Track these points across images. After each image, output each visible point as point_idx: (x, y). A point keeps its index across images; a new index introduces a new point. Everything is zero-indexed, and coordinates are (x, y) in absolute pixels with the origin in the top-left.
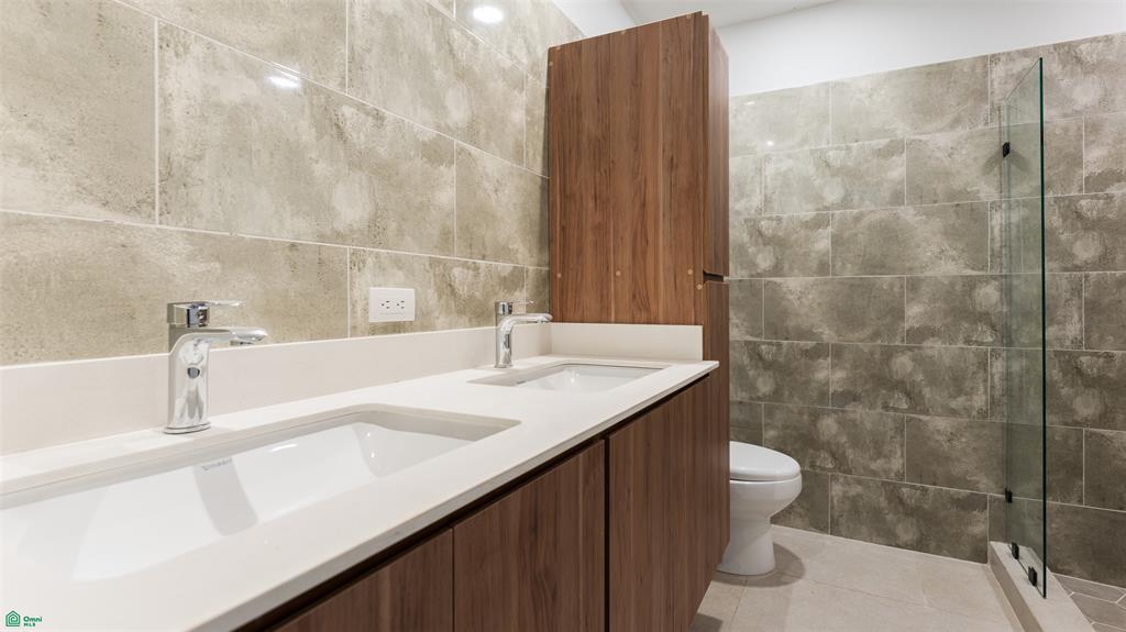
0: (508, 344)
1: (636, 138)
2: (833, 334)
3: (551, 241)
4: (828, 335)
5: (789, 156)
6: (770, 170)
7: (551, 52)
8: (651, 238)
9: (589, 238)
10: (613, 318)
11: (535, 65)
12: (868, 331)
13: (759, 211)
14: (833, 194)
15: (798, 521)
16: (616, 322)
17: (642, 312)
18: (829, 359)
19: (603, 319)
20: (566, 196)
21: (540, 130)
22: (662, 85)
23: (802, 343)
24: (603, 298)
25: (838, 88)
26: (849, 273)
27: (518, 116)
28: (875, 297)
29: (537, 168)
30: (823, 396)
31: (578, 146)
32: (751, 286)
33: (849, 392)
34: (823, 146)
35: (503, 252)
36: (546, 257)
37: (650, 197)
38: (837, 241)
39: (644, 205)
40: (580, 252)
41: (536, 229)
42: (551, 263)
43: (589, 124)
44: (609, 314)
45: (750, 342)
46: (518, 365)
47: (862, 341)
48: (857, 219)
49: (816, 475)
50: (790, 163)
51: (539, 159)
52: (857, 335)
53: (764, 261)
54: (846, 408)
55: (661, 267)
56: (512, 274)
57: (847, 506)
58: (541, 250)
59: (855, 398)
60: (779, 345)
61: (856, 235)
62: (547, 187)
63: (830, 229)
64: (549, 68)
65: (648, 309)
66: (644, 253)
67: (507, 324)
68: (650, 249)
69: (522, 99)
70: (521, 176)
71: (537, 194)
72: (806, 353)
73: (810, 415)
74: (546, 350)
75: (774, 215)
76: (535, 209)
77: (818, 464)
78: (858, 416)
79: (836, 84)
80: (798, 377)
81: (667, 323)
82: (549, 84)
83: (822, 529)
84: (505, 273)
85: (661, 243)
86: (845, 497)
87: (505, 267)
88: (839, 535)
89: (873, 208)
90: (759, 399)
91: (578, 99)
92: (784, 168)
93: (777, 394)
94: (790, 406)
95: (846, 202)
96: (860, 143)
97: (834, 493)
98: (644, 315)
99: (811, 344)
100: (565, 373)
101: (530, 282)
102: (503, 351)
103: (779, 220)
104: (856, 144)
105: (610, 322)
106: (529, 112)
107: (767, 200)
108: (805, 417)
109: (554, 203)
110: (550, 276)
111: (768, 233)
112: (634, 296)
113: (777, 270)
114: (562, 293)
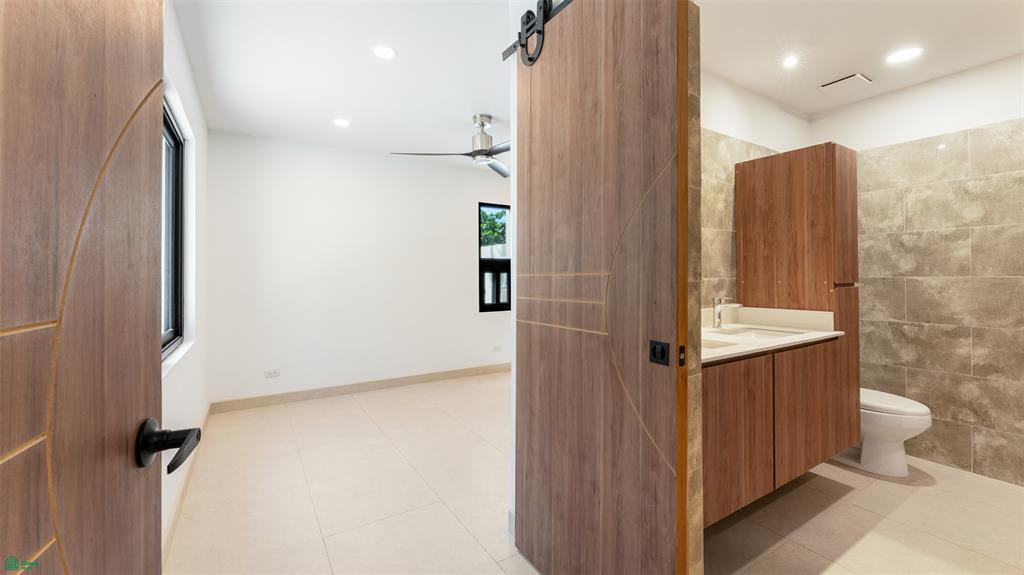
0: (720, 317)
1: (790, 210)
2: (974, 320)
3: (737, 264)
4: (969, 321)
5: (929, 187)
6: (911, 198)
7: (737, 166)
8: (800, 264)
9: (761, 263)
10: (776, 305)
11: (729, 176)
12: (1011, 320)
13: (901, 228)
14: (972, 213)
15: (940, 458)
16: (778, 308)
17: (795, 302)
18: (971, 338)
19: (770, 304)
20: (747, 241)
21: (731, 208)
22: (806, 181)
23: (943, 326)
24: (770, 294)
25: (977, 133)
26: (990, 274)
27: (721, 206)
28: (1018, 293)
29: (730, 229)
30: (964, 366)
31: (754, 215)
32: (894, 282)
33: (991, 365)
34: (963, 178)
35: (714, 273)
36: (735, 272)
37: (799, 241)
38: (976, 249)
39: (795, 245)
40: (755, 270)
41: (730, 259)
42: (738, 276)
43: (760, 203)
44: (773, 302)
45: (894, 323)
46: (724, 326)
47: (1004, 327)
48: (998, 233)
49: (958, 426)
50: (930, 192)
51: (731, 224)
52: (999, 322)
53: (906, 264)
54: (988, 378)
55: (807, 279)
56: (718, 284)
57: (990, 453)
58: (732, 269)
59: (997, 371)
60: (921, 327)
61: (997, 245)
62: (735, 236)
63: (969, 240)
64: (736, 175)
65: (798, 302)
66: (796, 272)
67: (719, 308)
68: (800, 270)
69: (722, 196)
70: (722, 234)
71: (730, 241)
72: (947, 333)
73: (952, 380)
74: (736, 321)
75: (915, 231)
76: (729, 249)
77: (960, 417)
78: (1001, 386)
79: (974, 132)
80: (939, 351)
81: (810, 309)
82: (736, 182)
83: (966, 467)
84: (715, 283)
85: (806, 267)
86: (988, 446)
87: (715, 280)
88: (983, 473)
89: (1015, 223)
90: (902, 364)
91: (754, 189)
92: (924, 196)
93: (919, 362)
94: (932, 371)
95: (985, 219)
96: (1001, 174)
97: (976, 442)
98: (796, 305)
99: (951, 327)
100: (748, 333)
101: (726, 286)
102: (717, 320)
103: (920, 234)
104: (996, 175)
105: (773, 307)
106: (726, 201)
107: (908, 221)
108: (947, 381)
109: (739, 245)
110: (737, 283)
111: (910, 244)
112: (789, 295)
113: (918, 271)
114: (744, 291)
